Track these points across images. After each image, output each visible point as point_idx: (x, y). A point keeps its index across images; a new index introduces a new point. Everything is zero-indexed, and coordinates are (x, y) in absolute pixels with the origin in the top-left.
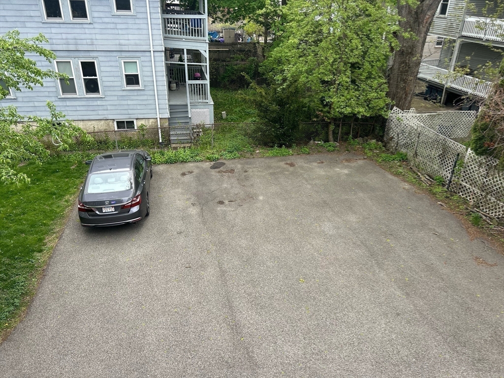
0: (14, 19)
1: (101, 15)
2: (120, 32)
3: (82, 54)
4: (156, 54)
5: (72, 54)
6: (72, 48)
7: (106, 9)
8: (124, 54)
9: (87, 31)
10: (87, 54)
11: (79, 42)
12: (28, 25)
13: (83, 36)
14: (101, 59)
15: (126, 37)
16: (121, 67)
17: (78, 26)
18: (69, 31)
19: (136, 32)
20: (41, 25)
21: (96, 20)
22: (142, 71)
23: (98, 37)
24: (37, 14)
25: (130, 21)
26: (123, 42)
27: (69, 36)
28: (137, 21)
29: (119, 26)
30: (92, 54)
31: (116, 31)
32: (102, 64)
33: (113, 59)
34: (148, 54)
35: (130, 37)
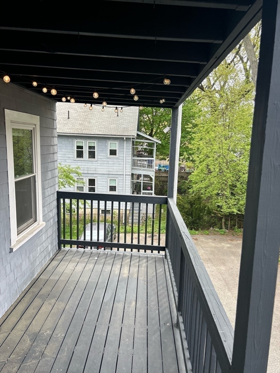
0: (61, 158)
1: (102, 157)
2: (110, 165)
3: (90, 175)
4: (126, 176)
5: (85, 175)
6: (86, 172)
7: (105, 155)
8: (110, 176)
9: (94, 164)
10: (92, 175)
11: (89, 169)
12: (67, 161)
13: (92, 167)
14: (99, 178)
15: (112, 168)
16: (108, 182)
17: (90, 162)
18: (86, 164)
19: (117, 165)
20: (73, 161)
21: (99, 159)
22: (118, 184)
23: (99, 167)
24: (72, 156)
25: (115, 160)
26: (110, 170)
27: (85, 167)
28: (119, 160)
29: (109, 163)
30: (95, 175)
31: (108, 165)
32: (98, 180)
33: (104, 178)
34: (122, 176)
35: (115, 168)
